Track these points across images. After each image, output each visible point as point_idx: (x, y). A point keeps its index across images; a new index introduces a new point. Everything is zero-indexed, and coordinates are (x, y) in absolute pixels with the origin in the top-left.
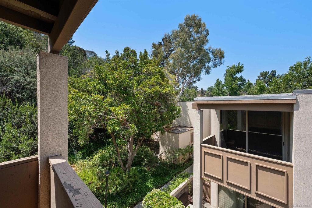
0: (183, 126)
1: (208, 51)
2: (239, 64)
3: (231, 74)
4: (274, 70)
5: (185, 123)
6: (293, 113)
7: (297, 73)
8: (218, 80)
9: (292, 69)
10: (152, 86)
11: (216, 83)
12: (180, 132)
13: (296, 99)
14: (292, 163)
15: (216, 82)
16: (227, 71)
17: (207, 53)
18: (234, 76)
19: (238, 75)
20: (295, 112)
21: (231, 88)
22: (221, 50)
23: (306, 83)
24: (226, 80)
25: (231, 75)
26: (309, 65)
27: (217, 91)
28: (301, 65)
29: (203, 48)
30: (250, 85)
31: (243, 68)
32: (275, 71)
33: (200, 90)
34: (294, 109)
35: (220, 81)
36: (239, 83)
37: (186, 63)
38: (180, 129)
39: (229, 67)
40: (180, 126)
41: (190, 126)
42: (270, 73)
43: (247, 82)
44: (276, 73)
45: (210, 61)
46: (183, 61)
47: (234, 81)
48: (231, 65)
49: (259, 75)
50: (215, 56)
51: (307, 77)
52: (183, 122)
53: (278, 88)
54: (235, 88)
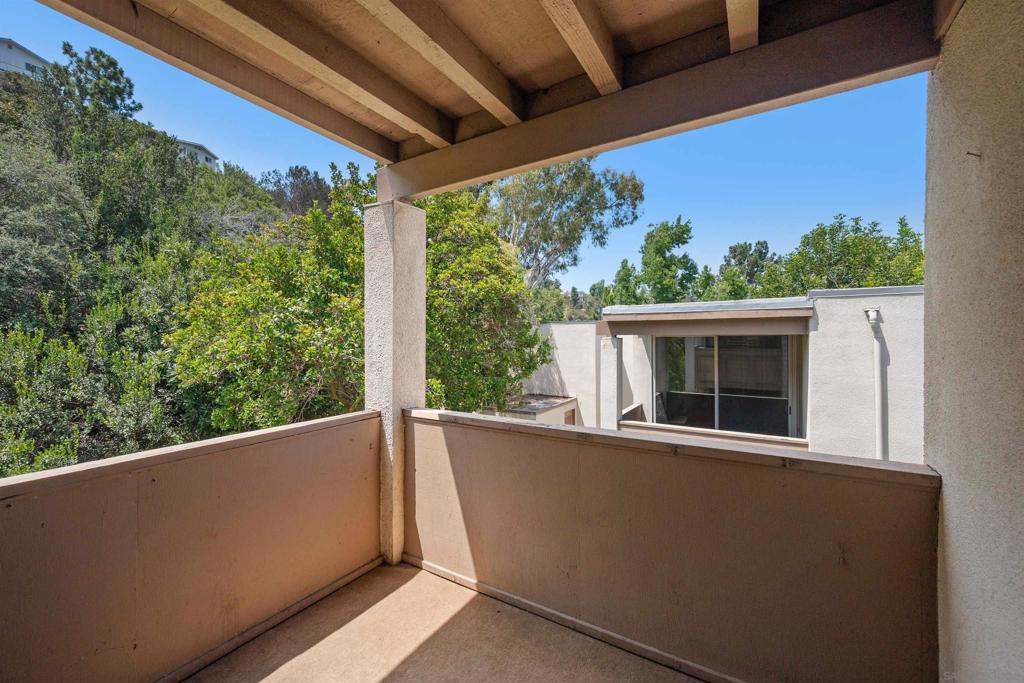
0: (540, 395)
1: (603, 181)
2: (679, 220)
3: (661, 247)
4: (762, 241)
5: (545, 385)
6: (807, 336)
7: (817, 252)
8: (625, 263)
9: (806, 241)
10: (476, 276)
11: (620, 271)
12: (538, 409)
13: (811, 309)
14: (808, 439)
15: (618, 267)
16: (649, 237)
17: (599, 184)
18: (668, 254)
19: (678, 252)
20: (812, 334)
21: (659, 286)
22: (634, 178)
23: (834, 278)
24: (645, 264)
25: (660, 251)
26: (841, 234)
27: (621, 295)
28: (826, 234)
29: (589, 169)
30: (708, 280)
31: (689, 231)
32: (765, 242)
33: (567, 293)
34: (810, 328)
35: (629, 265)
36: (680, 272)
37: (540, 210)
38: (534, 403)
39: (652, 228)
40: (532, 395)
41: (561, 394)
42: (753, 248)
43: (700, 269)
44: (766, 248)
45: (606, 208)
46: (533, 205)
47: (668, 267)
48: (658, 221)
49: (727, 253)
50: (620, 195)
51: (836, 264)
52: (542, 382)
53: (776, 288)
54: (670, 287)
